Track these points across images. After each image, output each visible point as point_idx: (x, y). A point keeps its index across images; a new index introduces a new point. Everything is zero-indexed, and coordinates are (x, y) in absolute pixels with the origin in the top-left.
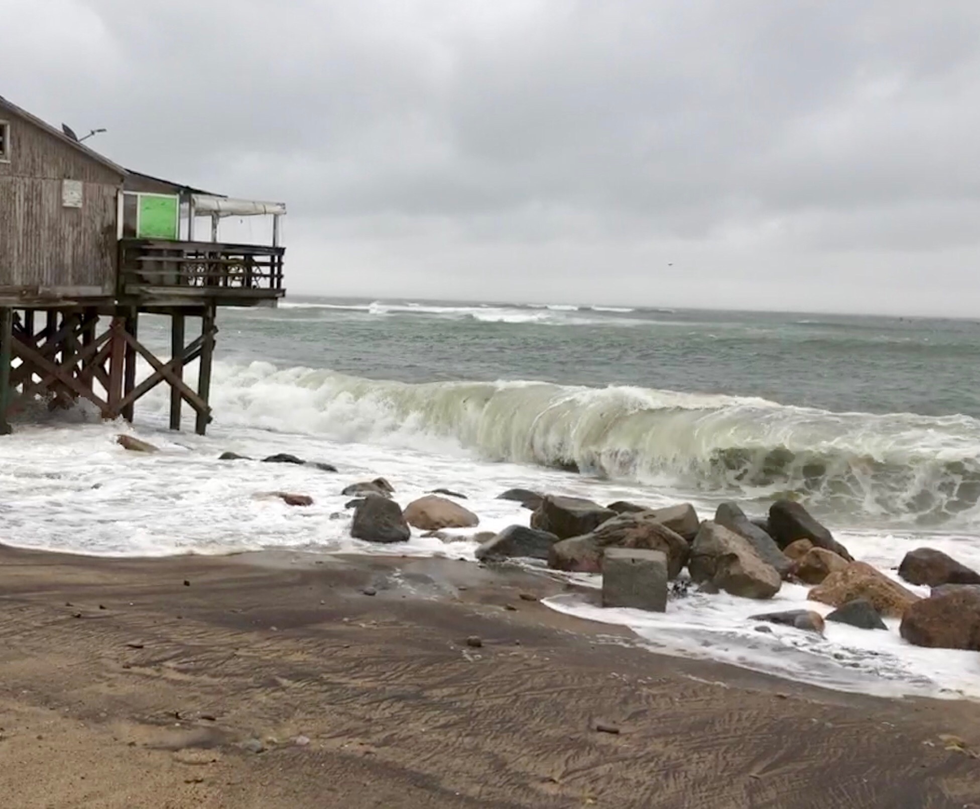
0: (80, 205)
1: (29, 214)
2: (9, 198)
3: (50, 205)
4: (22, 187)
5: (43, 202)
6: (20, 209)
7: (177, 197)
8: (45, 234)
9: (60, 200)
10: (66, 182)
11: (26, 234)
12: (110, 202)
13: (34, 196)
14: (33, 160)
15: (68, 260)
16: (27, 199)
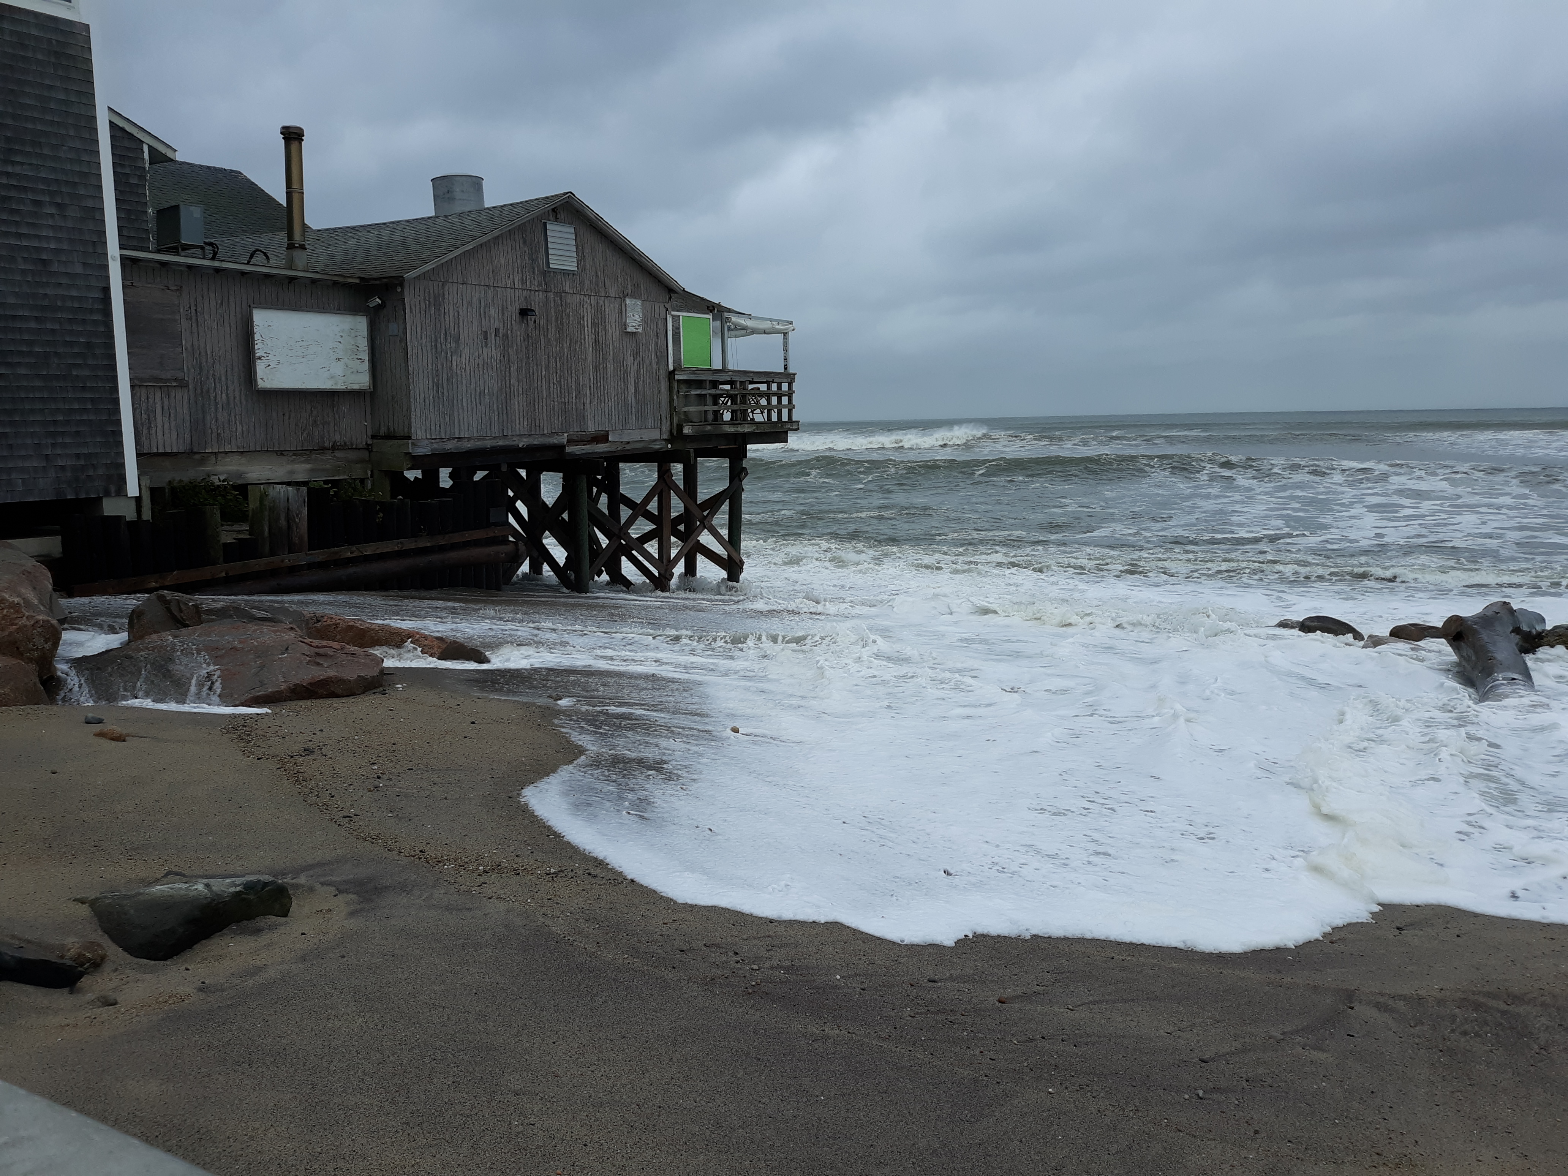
0: (640, 331)
1: (596, 342)
2: (579, 323)
3: (613, 332)
4: (589, 307)
5: (607, 328)
6: (589, 339)
7: (710, 316)
8: (611, 368)
9: (625, 326)
10: (628, 301)
11: (596, 368)
12: (661, 325)
13: (599, 322)
14: (597, 276)
15: (632, 399)
16: (594, 325)
